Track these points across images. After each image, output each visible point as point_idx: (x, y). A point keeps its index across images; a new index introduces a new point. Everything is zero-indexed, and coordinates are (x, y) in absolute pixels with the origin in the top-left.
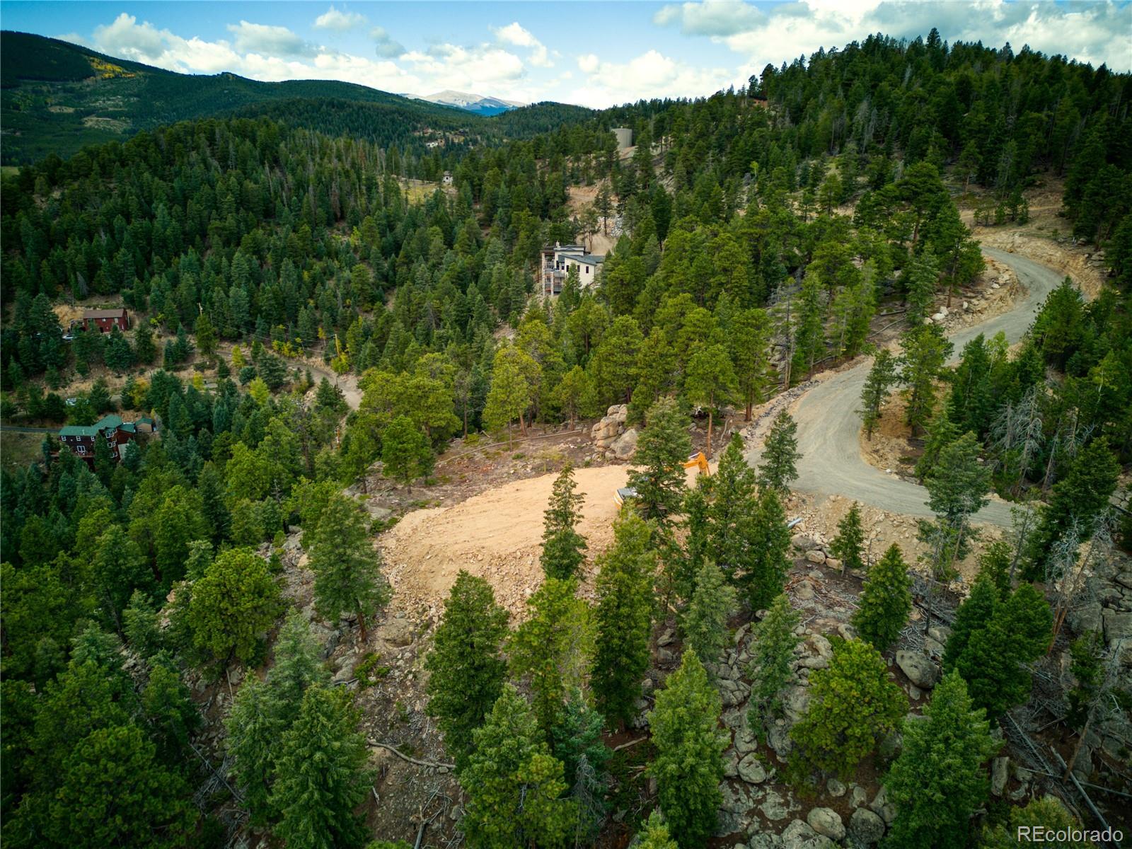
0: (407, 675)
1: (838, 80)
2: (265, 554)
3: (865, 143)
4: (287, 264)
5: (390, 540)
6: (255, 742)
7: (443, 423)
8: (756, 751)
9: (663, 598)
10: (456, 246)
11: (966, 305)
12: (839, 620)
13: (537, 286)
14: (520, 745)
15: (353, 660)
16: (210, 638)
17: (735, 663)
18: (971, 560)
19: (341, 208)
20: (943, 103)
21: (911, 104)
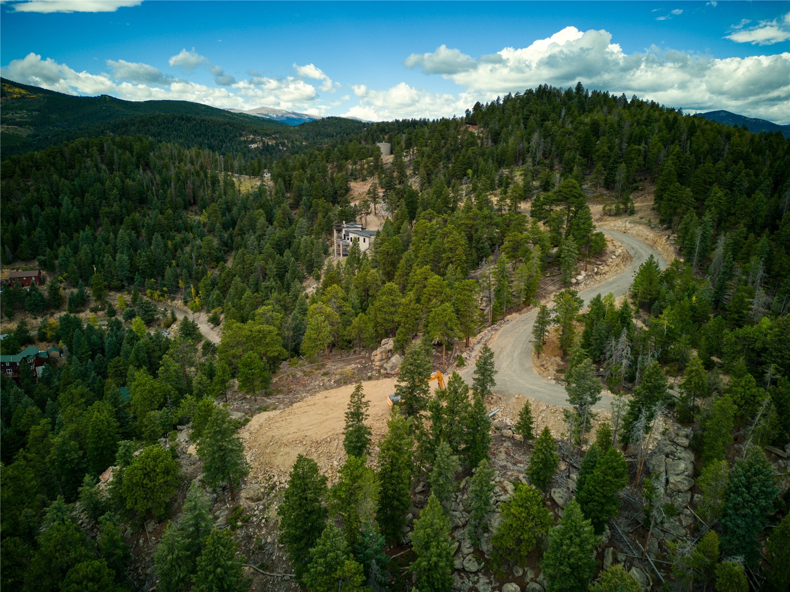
0: (261, 520)
1: (520, 115)
2: (165, 445)
3: (538, 159)
4: (157, 236)
5: (245, 433)
6: (172, 566)
7: (276, 354)
8: (473, 553)
9: (418, 463)
10: (275, 223)
11: (596, 270)
12: (520, 472)
13: (331, 250)
14: (337, 556)
15: (226, 512)
16: (136, 503)
17: (461, 501)
18: (593, 431)
19: (194, 197)
20: (583, 136)
21: (564, 136)
